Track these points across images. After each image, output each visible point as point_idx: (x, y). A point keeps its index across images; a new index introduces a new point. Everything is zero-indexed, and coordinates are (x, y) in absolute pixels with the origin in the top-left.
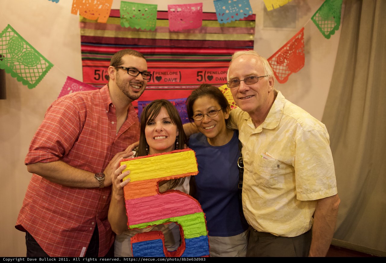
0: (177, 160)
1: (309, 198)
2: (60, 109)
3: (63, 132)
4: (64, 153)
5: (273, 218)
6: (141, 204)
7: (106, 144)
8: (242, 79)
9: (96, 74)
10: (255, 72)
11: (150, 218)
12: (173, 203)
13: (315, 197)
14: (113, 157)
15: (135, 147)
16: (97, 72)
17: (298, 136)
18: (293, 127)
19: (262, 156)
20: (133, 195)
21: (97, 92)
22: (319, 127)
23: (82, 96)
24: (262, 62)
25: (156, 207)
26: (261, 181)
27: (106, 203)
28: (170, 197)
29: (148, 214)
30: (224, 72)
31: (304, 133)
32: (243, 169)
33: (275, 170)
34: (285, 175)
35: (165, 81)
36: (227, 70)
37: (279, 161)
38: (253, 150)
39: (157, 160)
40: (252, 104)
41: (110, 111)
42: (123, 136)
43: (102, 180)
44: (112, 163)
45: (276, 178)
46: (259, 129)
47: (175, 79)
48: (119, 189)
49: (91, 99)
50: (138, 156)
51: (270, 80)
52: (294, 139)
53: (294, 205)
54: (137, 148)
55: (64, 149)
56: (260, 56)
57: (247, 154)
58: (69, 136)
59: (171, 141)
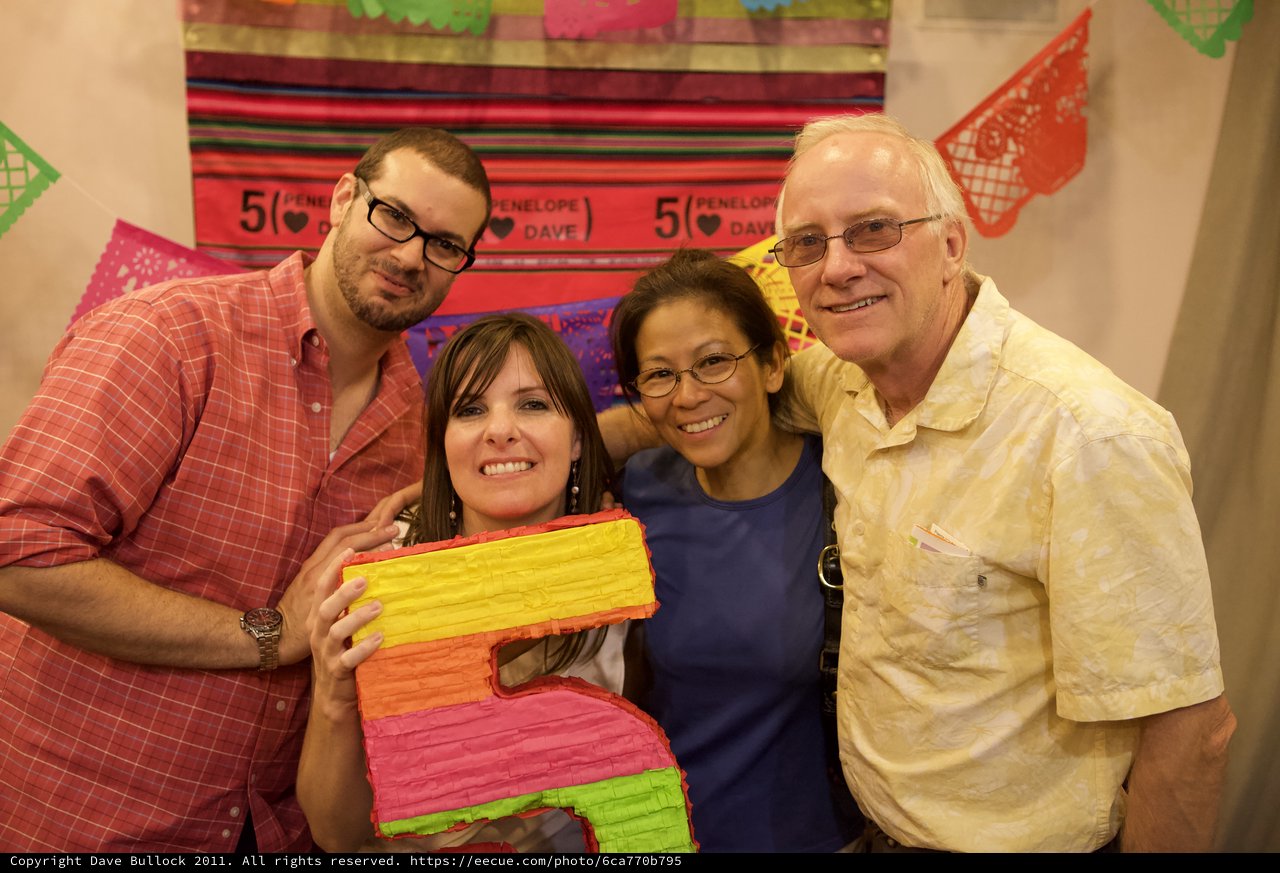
0: (573, 559)
1: (1106, 710)
2: (103, 348)
3: (117, 444)
4: (117, 530)
5: (963, 793)
6: (427, 734)
7: (290, 494)
8: (835, 230)
9: (246, 208)
10: (887, 202)
11: (462, 793)
12: (555, 731)
13: (1130, 705)
14: (317, 543)
15: (407, 507)
16: (253, 200)
17: (1063, 458)
18: (1040, 423)
19: (915, 541)
20: (394, 698)
21: (256, 283)
22: (1147, 422)
23: (192, 297)
24: (916, 160)
25: (485, 747)
26: (912, 639)
27: (290, 728)
28: (543, 708)
29: (455, 775)
30: (766, 198)
31: (1085, 447)
32: (842, 592)
33: (968, 596)
34: (1006, 615)
35: (527, 237)
36: (777, 192)
37: (985, 561)
38: (882, 516)
39: (491, 558)
40: (879, 333)
41: (306, 361)
42: (359, 464)
43: (269, 639)
44: (312, 569)
45: (974, 630)
46: (905, 429)
47: (569, 229)
48: (337, 675)
49: (232, 310)
50: (418, 540)
51: (952, 235)
52: (1044, 469)
53: (1046, 739)
54: (413, 510)
55: (119, 512)
56: (908, 136)
57: (858, 531)
58: (140, 461)
59: (551, 479)
